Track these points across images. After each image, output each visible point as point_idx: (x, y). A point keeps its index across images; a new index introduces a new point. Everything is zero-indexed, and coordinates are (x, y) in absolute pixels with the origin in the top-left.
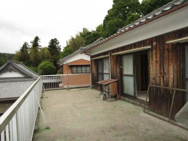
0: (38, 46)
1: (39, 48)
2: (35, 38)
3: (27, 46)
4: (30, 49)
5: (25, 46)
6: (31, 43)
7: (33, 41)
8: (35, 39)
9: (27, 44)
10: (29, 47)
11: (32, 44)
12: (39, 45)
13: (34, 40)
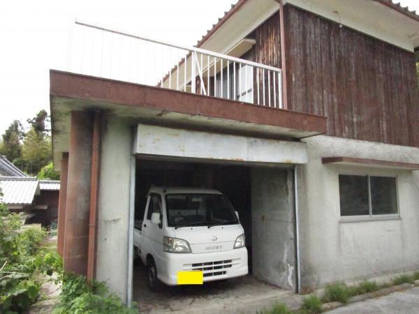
0: (44, 130)
1: (44, 134)
2: (38, 112)
3: (19, 128)
4: (24, 135)
5: (14, 128)
6: (29, 122)
7: (34, 119)
8: (39, 115)
9: (21, 125)
10: (22, 131)
11: (31, 124)
12: (45, 128)
13: (36, 116)
